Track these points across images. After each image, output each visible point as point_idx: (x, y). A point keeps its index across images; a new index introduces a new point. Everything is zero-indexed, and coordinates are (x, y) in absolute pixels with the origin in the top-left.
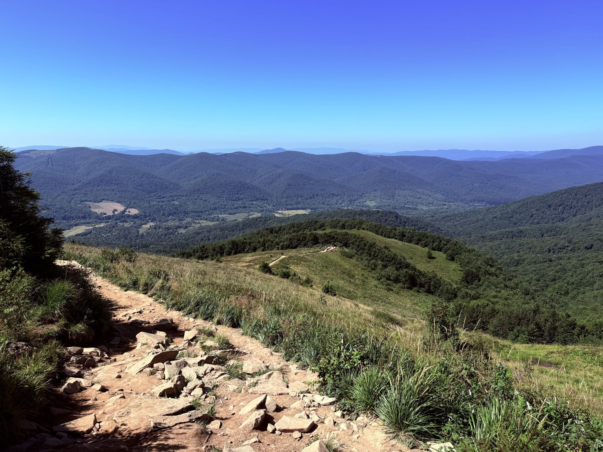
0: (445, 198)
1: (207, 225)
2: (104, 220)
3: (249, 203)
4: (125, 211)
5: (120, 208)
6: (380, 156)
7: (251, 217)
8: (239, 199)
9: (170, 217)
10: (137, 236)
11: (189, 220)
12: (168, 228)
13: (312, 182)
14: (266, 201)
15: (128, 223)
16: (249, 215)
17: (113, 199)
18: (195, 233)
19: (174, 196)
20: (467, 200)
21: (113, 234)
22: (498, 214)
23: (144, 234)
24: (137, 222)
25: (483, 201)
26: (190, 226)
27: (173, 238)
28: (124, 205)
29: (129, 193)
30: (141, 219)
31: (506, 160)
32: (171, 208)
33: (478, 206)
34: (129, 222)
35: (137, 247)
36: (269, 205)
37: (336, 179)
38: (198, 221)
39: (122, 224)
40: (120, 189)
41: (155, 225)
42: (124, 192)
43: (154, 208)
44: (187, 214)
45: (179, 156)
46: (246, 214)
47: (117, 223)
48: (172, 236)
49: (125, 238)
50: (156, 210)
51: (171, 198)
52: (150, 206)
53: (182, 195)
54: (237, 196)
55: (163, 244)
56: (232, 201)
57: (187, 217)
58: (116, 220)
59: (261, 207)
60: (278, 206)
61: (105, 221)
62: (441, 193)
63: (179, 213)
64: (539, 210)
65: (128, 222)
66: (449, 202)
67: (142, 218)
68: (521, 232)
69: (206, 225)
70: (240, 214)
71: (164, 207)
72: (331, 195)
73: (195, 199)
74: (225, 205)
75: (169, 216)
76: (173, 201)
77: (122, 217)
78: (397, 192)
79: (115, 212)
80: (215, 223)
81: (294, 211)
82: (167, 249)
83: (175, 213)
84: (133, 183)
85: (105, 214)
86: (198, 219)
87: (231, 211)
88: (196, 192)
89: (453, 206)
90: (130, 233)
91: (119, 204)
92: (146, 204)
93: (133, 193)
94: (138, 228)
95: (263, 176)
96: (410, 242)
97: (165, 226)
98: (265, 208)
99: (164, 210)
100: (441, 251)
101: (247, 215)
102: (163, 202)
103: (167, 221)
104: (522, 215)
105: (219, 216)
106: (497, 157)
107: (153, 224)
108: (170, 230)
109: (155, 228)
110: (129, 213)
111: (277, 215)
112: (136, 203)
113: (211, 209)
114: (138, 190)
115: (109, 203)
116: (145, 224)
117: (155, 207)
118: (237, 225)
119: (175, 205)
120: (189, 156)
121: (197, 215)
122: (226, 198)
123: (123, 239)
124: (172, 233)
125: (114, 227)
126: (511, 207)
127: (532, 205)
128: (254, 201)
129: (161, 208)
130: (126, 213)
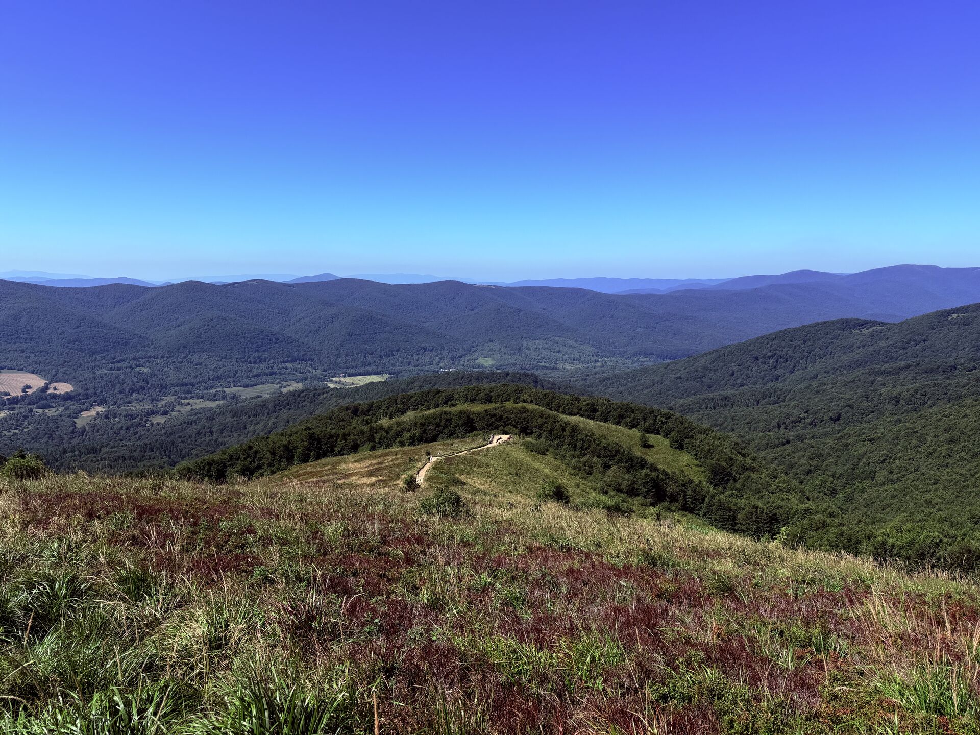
0: (597, 351)
1: (205, 406)
2: (5, 405)
3: (280, 366)
4: (46, 388)
5: (36, 382)
6: (494, 286)
7: (285, 390)
8: (261, 360)
9: (135, 395)
10: (73, 432)
11: (170, 399)
12: (131, 416)
13: (387, 329)
14: (310, 362)
15: (53, 410)
16: (281, 387)
17: (22, 366)
18: (185, 422)
19: (140, 358)
20: (628, 353)
21: (25, 430)
22: (683, 373)
23: (87, 428)
24: (72, 407)
25: (652, 354)
26: (173, 410)
27: (143, 433)
28: (44, 377)
29: (53, 356)
30: (79, 401)
31: (679, 291)
32: (135, 380)
33: (644, 362)
34: (56, 407)
35: (77, 453)
36: (315, 369)
37: (427, 324)
38: (187, 401)
39: (41, 411)
40: (37, 349)
41: (106, 411)
42: (44, 353)
43: (102, 380)
44: (166, 389)
45: (148, 288)
46: (274, 385)
47: (31, 410)
48: (140, 429)
49: (49, 438)
50: (107, 384)
51: (135, 362)
52: (95, 378)
53: (154, 356)
54: (257, 354)
55: (126, 445)
56: (249, 364)
57: (165, 395)
58: (29, 404)
59: (302, 373)
60: (333, 370)
61: (7, 406)
62: (590, 343)
63: (149, 388)
64: (742, 365)
65: (53, 407)
66: (602, 356)
67: (80, 399)
68: (726, 398)
69: (202, 406)
70: (264, 386)
71: (122, 377)
72: (420, 350)
73: (179, 362)
74: (236, 371)
75: (131, 394)
76: (137, 366)
77: (43, 398)
78: (524, 343)
79: (27, 390)
80: (218, 402)
81: (360, 377)
82: (136, 454)
83: (143, 388)
84: (62, 336)
85: (7, 394)
86: (186, 398)
87: (247, 381)
88: (181, 350)
89: (609, 362)
90: (58, 427)
91: (34, 376)
92: (88, 374)
93: (62, 354)
94: (74, 418)
95: (302, 320)
96: (606, 420)
97: (125, 413)
98: (309, 375)
99: (122, 383)
100: (660, 434)
101: (277, 387)
102: (119, 369)
103: (128, 402)
104: (719, 373)
105: (226, 390)
106: (663, 289)
107: (103, 410)
108: (135, 418)
109: (107, 417)
110: (56, 392)
111: (332, 386)
112: (68, 373)
113: (209, 379)
114: (71, 349)
115: (15, 374)
116: (86, 410)
117: (105, 378)
118: (264, 405)
119: (142, 374)
120: (165, 287)
121: (184, 391)
122: (237, 359)
123: (45, 440)
124: (140, 424)
125: (25, 417)
126: (701, 362)
127: (730, 357)
128: (289, 362)
129: (117, 381)
130: (49, 391)
